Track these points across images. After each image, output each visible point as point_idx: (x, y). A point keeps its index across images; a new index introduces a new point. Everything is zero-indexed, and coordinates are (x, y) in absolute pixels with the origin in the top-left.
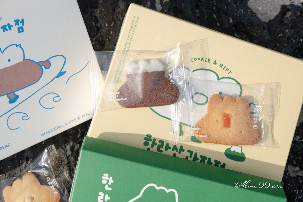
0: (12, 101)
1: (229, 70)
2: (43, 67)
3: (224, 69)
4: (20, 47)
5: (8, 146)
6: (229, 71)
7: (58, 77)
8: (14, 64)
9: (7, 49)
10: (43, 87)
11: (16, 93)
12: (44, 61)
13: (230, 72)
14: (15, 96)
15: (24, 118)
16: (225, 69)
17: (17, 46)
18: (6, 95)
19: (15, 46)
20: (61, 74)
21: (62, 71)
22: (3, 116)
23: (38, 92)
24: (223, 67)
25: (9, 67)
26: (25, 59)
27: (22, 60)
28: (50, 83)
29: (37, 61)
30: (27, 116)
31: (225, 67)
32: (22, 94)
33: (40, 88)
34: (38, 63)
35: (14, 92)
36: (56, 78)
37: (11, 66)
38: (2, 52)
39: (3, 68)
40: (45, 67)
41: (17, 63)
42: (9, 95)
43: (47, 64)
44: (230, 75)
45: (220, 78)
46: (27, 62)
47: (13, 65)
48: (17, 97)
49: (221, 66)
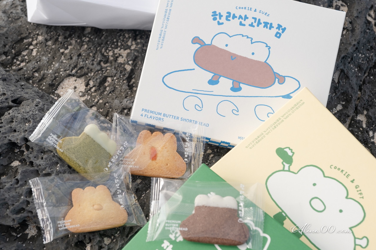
0: (234, 89)
1: (362, 194)
2: (277, 80)
3: (358, 191)
4: (269, 49)
5: (206, 125)
6: (361, 196)
7: (284, 97)
8: (255, 59)
9: (257, 43)
10: (266, 97)
11: (241, 85)
12: (280, 75)
13: (363, 198)
14: (238, 87)
15: (234, 111)
16: (360, 192)
17: (267, 46)
18: (232, 81)
19: (266, 45)
20: (288, 96)
21: (290, 95)
22: (219, 96)
23: (259, 97)
24: (358, 189)
25: (250, 59)
26: (267, 62)
27: (264, 61)
28: (275, 97)
29: (275, 71)
30: (238, 112)
31: (360, 190)
32: (246, 89)
33: (263, 96)
34: (275, 73)
35: (240, 83)
36: (281, 97)
37: (252, 60)
38: (252, 43)
39: (244, 56)
40: (278, 81)
41: (258, 60)
42: (234, 82)
43: (282, 80)
44: (360, 201)
45: (349, 197)
46: (266, 66)
47: (253, 59)
48: (240, 89)
49: (357, 187)
